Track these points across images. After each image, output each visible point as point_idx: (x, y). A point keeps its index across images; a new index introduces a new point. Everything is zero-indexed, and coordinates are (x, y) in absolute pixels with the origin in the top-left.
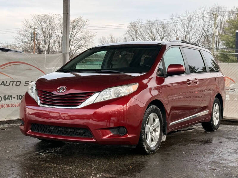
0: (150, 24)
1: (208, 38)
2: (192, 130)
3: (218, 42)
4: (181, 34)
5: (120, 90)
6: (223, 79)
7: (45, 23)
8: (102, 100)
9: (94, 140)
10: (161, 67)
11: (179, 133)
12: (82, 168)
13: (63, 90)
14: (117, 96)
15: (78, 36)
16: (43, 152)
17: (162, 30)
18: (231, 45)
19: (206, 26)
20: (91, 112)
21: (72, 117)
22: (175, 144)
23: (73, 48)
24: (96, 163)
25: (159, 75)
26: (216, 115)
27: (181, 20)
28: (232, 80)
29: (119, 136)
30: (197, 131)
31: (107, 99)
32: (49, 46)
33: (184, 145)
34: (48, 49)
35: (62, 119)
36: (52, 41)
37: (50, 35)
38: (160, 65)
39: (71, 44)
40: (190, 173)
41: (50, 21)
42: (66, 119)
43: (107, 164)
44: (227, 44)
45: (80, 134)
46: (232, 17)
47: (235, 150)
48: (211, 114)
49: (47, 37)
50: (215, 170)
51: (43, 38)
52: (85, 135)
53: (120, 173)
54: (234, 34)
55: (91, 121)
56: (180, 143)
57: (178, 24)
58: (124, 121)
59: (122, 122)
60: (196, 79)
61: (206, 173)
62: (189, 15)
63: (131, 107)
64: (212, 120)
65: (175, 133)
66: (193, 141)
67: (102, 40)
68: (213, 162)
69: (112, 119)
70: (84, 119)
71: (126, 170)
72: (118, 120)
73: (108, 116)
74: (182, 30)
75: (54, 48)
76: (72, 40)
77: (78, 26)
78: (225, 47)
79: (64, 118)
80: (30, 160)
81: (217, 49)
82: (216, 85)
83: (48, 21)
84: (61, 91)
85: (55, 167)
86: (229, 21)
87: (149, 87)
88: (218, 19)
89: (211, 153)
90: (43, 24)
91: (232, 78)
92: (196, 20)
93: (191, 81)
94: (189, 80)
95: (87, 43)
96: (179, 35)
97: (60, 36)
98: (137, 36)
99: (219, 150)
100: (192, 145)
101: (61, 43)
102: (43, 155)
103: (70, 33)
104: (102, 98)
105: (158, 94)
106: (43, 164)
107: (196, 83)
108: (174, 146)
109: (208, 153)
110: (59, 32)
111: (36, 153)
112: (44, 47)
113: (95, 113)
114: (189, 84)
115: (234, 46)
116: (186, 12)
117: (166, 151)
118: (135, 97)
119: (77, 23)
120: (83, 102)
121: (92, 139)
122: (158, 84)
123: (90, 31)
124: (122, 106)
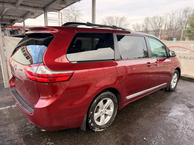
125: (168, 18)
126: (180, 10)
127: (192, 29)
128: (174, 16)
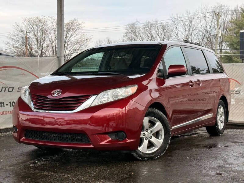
0: (149, 26)
1: (211, 39)
2: (196, 135)
3: (221, 43)
4: (182, 35)
5: (118, 92)
6: (227, 81)
7: (37, 26)
8: (99, 104)
9: (92, 146)
10: (161, 68)
11: (182, 138)
12: (81, 175)
13: (58, 94)
14: (115, 99)
15: (72, 39)
16: (39, 161)
17: (162, 32)
18: (235, 46)
19: (208, 27)
20: (87, 116)
21: (68, 123)
22: (179, 150)
23: (67, 52)
24: (95, 170)
25: (160, 76)
26: (221, 119)
27: (182, 21)
28: (237, 81)
29: (117, 141)
30: (201, 136)
31: (105, 102)
32: (42, 51)
33: (188, 150)
34: (41, 54)
35: (58, 124)
36: (45, 45)
37: (43, 39)
38: (160, 66)
39: (66, 48)
40: (194, 178)
41: (43, 24)
42: (62, 125)
43: (107, 171)
44: (231, 45)
45: (77, 140)
46: (235, 16)
47: (242, 154)
48: (215, 118)
49: (40, 41)
50: (221, 174)
51: (36, 43)
52: (82, 141)
53: (121, 179)
54: (238, 35)
55: (88, 126)
56: (184, 149)
57: (179, 25)
58: (123, 125)
59: (121, 126)
60: (199, 80)
61: (212, 178)
62: (191, 15)
63: (129, 111)
64: (216, 124)
65: (178, 139)
66: (198, 146)
67: (99, 43)
68: (219, 166)
69: (111, 123)
70: (81, 124)
71: (128, 176)
72: (117, 125)
73: (106, 120)
74: (183, 31)
75: (47, 53)
76: (66, 44)
77: (73, 29)
78: (228, 48)
79: (59, 124)
80: (26, 168)
81: (221, 50)
82: (220, 87)
83: (40, 24)
84: (56, 94)
85: (53, 175)
86: (232, 20)
87: (148, 89)
88: (221, 19)
89: (217, 158)
90: (35, 27)
91: (237, 80)
92: (198, 21)
93: (193, 82)
94: (191, 82)
95: (82, 47)
96: (180, 36)
97: (53, 40)
98: (136, 38)
99: (224, 155)
100: (197, 150)
101: (54, 48)
102: (39, 163)
103: (65, 36)
104: (100, 101)
105: (159, 96)
106: (39, 173)
107: (199, 84)
108: (177, 152)
109: (214, 157)
110: (52, 35)
111: (31, 161)
112: (36, 52)
113: (92, 117)
114: (192, 86)
115: (238, 47)
116: (187, 12)
117: (169, 156)
118: (134, 99)
119: (72, 26)
120: (79, 106)
121: (90, 145)
122: (158, 86)
123: (85, 34)
124: (121, 109)
125: (181, 28)
126: (204, 11)
127: (234, 54)
128: (193, 23)
